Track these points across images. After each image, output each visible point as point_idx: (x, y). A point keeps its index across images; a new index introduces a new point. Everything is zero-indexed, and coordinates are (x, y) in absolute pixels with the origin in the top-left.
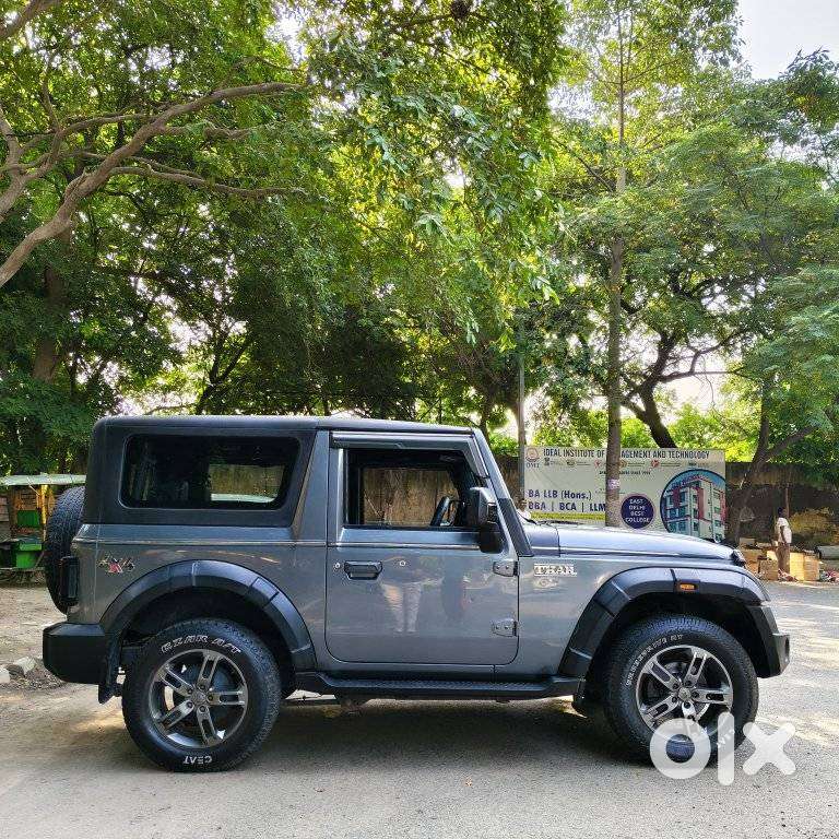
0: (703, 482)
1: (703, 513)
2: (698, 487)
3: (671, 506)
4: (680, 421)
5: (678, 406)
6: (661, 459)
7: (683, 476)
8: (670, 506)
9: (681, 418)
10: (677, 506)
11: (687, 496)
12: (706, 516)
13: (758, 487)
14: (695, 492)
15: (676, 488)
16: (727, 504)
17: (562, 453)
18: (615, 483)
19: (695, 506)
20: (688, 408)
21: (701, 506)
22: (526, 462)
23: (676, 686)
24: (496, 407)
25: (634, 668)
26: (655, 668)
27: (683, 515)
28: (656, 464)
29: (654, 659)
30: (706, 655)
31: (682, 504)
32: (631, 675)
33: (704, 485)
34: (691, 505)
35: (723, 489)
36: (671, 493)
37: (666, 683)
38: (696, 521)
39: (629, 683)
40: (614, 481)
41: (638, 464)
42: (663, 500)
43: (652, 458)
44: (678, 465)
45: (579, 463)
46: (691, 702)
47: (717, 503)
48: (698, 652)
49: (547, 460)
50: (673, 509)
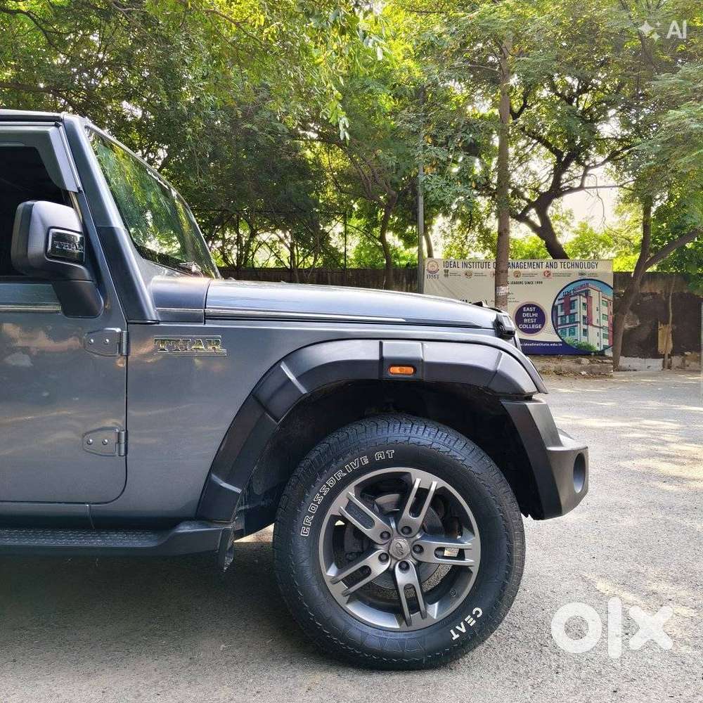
0: (592, 291)
1: (591, 320)
2: (587, 295)
3: (563, 313)
4: (577, 239)
5: (576, 225)
6: (553, 270)
7: (573, 286)
8: (561, 313)
9: (578, 235)
10: (567, 313)
11: (577, 303)
12: (594, 323)
13: (644, 295)
14: (584, 300)
15: (567, 296)
16: (615, 311)
17: (460, 265)
18: (503, 290)
19: (585, 313)
20: (584, 226)
21: (589, 312)
22: (426, 273)
23: (386, 535)
24: (410, 227)
25: (313, 508)
26: (350, 506)
27: (573, 321)
28: (548, 274)
29: (350, 492)
30: (435, 483)
31: (572, 311)
32: (308, 520)
33: (593, 293)
34: (580, 312)
35: (611, 298)
36: (563, 301)
37: (367, 532)
38: (585, 327)
39: (305, 532)
40: (503, 288)
41: (532, 275)
42: (554, 308)
43: (544, 269)
44: (569, 275)
45: (477, 274)
46: (411, 561)
47: (605, 310)
48: (421, 479)
49: (446, 271)
50: (565, 316)
